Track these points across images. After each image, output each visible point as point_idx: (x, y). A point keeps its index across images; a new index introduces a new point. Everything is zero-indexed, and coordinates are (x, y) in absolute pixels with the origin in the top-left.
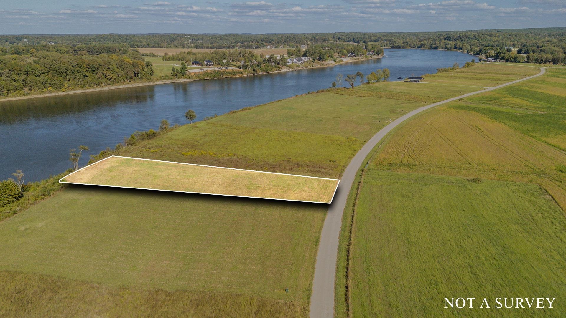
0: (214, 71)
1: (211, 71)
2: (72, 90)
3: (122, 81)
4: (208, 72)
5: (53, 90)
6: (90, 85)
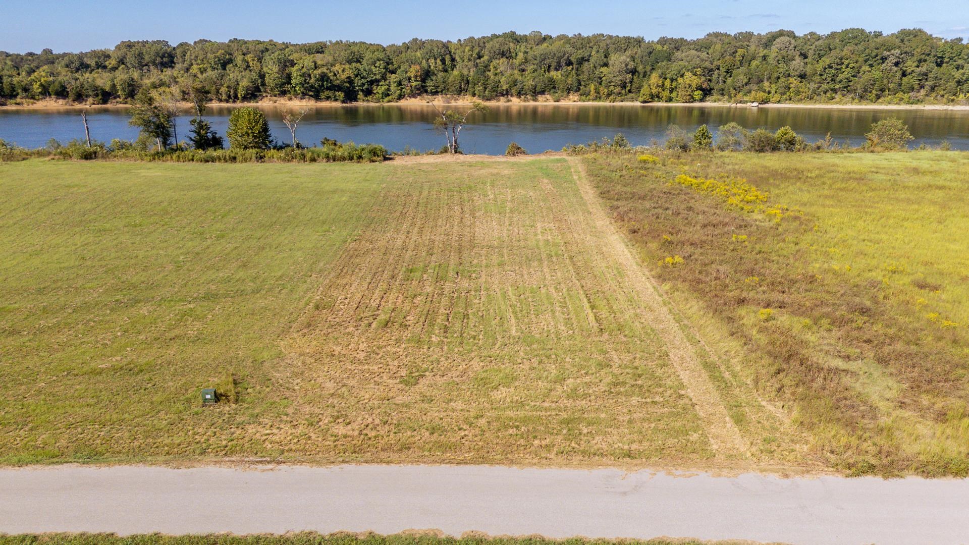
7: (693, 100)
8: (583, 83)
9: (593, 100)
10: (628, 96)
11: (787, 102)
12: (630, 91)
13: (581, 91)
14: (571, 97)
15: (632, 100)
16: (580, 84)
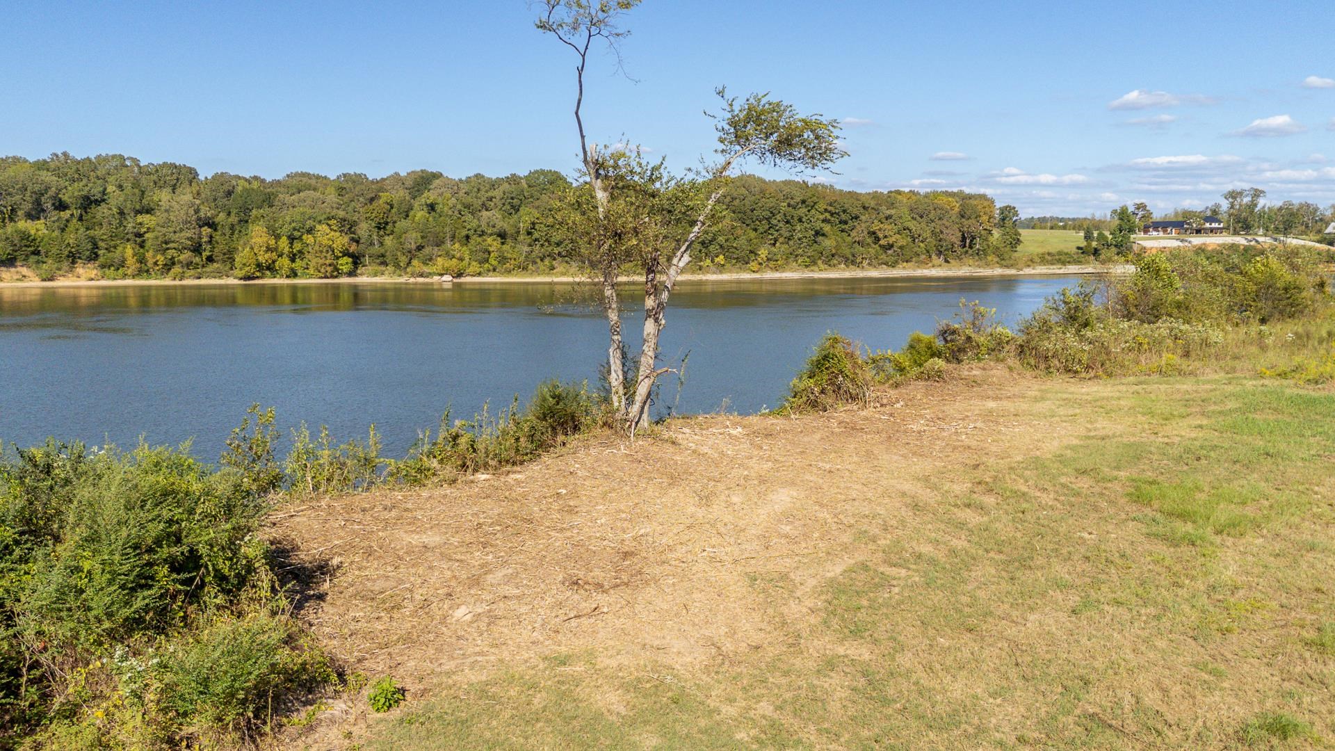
0: (1233, 247)
1: (1219, 245)
2: (776, 269)
3: (924, 256)
4: (1210, 248)
5: (728, 266)
6: (830, 259)
7: (336, 272)
8: (101, 244)
9: (133, 277)
10: (207, 269)
11: (491, 273)
12: (210, 259)
13: (101, 259)
14: (80, 270)
15: (219, 274)
16: (96, 246)
